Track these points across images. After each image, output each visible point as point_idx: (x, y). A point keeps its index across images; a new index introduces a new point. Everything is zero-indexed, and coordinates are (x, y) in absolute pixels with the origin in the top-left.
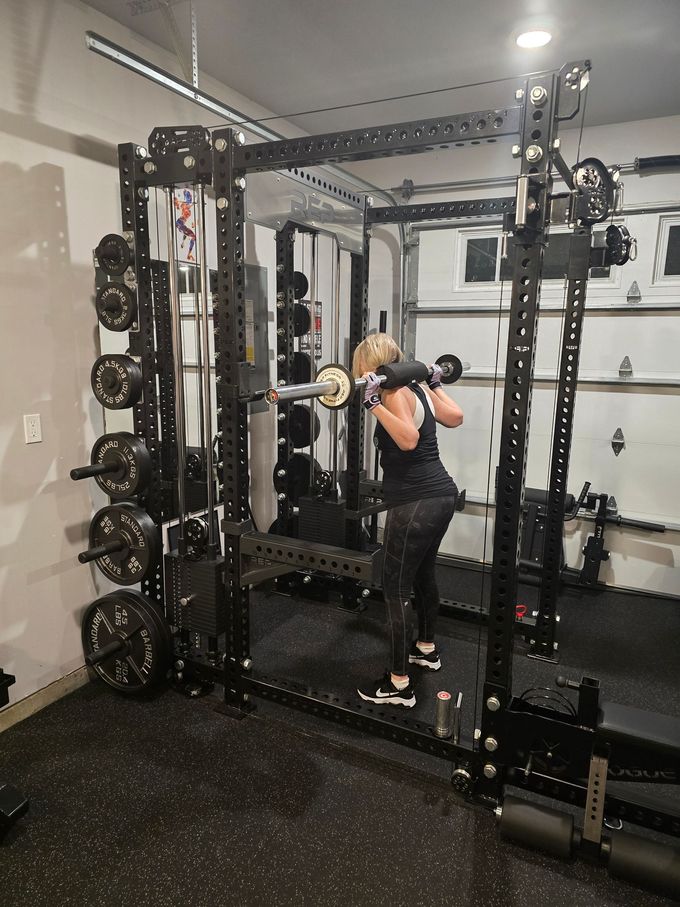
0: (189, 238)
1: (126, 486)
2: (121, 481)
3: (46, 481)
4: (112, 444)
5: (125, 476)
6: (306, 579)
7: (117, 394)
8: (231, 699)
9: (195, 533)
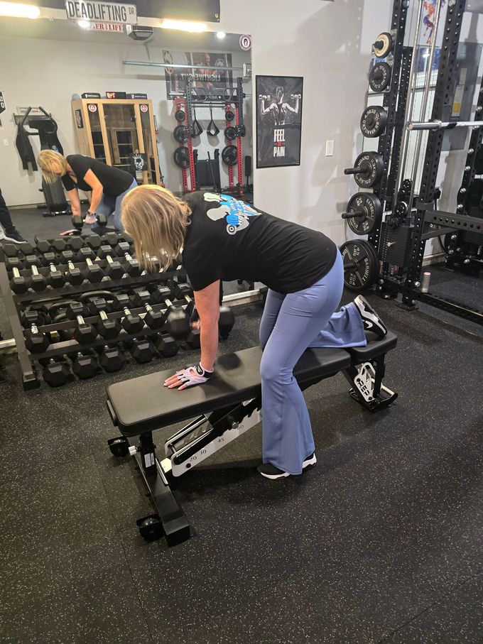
0: (430, 29)
1: (369, 182)
2: (366, 178)
3: (331, 177)
4: (366, 158)
5: (369, 176)
6: (466, 261)
7: (372, 129)
8: (405, 302)
9: (400, 211)
